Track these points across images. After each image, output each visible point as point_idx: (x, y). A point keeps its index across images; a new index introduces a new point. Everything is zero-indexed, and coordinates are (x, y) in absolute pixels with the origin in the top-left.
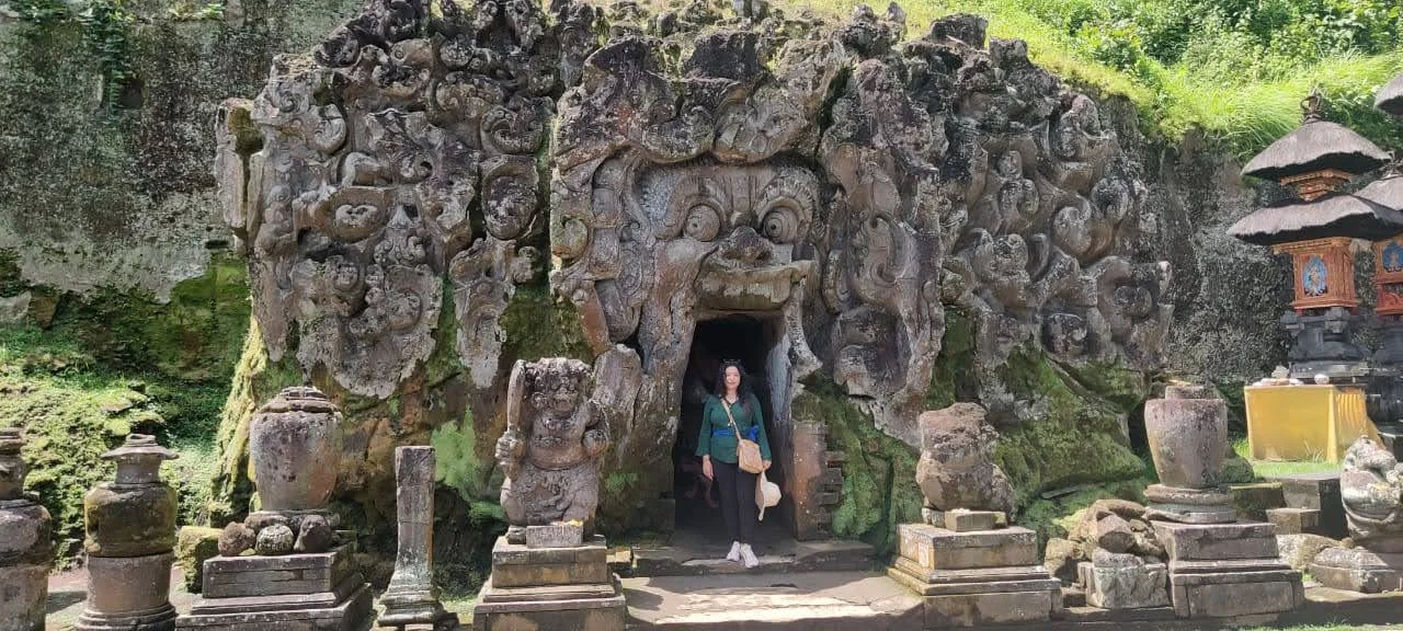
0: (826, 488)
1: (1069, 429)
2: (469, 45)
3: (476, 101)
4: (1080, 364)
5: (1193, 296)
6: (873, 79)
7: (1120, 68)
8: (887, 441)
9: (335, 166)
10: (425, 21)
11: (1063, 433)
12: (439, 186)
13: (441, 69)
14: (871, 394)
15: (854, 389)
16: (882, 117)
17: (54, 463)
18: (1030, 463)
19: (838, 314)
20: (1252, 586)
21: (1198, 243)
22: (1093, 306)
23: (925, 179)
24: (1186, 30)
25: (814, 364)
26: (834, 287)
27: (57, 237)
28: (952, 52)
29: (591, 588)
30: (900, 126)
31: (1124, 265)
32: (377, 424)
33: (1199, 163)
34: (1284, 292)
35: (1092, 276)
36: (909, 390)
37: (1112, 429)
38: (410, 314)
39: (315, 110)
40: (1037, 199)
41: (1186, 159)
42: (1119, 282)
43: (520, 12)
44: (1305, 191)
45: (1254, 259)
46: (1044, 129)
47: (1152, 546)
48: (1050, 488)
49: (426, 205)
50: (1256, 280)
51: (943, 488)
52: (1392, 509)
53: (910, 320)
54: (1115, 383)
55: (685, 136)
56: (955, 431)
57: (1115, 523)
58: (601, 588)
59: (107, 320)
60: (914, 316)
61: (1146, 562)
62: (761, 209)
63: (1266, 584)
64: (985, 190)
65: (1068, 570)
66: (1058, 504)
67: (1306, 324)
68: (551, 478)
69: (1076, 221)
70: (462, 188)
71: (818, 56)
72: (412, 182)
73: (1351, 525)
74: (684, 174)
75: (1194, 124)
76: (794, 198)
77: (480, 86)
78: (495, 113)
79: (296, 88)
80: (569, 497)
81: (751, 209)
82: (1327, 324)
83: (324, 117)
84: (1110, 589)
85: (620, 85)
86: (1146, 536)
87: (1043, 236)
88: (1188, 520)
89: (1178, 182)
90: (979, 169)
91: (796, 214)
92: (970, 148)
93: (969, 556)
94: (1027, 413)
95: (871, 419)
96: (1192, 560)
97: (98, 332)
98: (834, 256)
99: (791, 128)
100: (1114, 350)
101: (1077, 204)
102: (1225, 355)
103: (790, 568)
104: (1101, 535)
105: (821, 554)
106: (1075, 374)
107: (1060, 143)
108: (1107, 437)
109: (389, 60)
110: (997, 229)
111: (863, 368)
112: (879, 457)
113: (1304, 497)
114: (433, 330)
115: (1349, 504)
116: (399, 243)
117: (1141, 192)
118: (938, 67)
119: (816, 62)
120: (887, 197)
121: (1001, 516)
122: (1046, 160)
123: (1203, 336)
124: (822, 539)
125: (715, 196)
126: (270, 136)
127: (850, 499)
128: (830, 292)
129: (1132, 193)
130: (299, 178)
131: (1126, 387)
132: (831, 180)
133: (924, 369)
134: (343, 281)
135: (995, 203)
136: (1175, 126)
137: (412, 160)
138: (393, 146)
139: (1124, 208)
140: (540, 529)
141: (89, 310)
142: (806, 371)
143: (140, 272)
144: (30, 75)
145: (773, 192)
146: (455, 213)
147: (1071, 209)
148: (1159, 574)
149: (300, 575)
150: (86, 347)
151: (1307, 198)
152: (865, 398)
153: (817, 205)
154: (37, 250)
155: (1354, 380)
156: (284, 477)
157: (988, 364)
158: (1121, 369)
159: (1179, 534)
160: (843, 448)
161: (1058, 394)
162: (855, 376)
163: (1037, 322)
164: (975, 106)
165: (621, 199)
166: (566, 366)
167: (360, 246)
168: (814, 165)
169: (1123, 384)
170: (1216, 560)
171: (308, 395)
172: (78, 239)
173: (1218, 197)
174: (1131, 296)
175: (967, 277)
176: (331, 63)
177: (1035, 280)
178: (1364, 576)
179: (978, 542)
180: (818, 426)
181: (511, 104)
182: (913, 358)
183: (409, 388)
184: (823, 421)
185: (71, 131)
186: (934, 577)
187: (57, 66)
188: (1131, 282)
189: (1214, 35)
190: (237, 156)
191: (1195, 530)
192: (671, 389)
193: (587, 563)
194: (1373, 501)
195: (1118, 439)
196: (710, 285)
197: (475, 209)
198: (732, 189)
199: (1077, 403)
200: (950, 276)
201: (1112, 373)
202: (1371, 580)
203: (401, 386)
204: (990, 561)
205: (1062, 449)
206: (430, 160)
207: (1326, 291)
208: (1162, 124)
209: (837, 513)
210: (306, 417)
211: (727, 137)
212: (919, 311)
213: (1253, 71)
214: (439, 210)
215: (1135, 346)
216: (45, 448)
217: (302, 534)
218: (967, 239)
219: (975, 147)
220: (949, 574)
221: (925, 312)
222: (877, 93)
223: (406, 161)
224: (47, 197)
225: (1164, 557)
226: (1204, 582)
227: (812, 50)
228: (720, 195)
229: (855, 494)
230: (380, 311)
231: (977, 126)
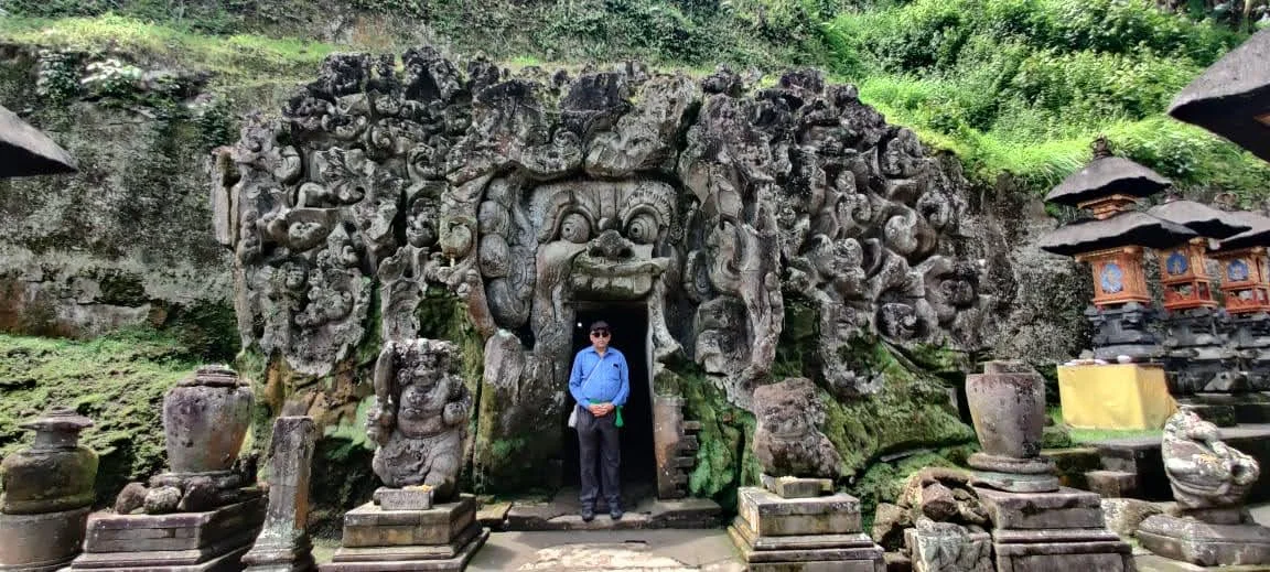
0: (684, 453)
1: (903, 401)
2: (399, 97)
3: (402, 140)
4: (910, 346)
5: (1012, 299)
6: (718, 109)
7: (946, 132)
8: (738, 412)
9: (292, 193)
10: (365, 80)
11: (898, 404)
12: (369, 205)
13: (375, 116)
14: (725, 371)
15: (710, 367)
16: (727, 139)
17: (131, 426)
18: (869, 431)
19: (698, 304)
20: (1081, 558)
21: (1013, 259)
22: (921, 297)
23: (764, 187)
24: (996, 109)
25: (671, 345)
26: (693, 281)
27: (170, 265)
28: (795, 95)
29: (432, 550)
30: (743, 145)
31: (948, 263)
32: (315, 397)
33: (1011, 200)
34: (1085, 294)
35: (919, 272)
36: (755, 368)
37: (942, 401)
38: (342, 307)
39: (277, 149)
40: (869, 209)
41: (1001, 198)
42: (944, 276)
43: (440, 72)
44: (1100, 213)
45: (1059, 270)
46: (873, 153)
47: (975, 515)
48: (887, 452)
49: (358, 222)
50: (1061, 286)
51: (774, 456)
52: (1223, 481)
53: (754, 307)
54: (943, 362)
55: (554, 155)
56: (784, 404)
57: (939, 492)
58: (441, 550)
59: (202, 323)
60: (757, 303)
61: (971, 531)
62: (625, 215)
63: (1095, 556)
64: (824, 203)
65: (894, 538)
66: (895, 466)
67: (1107, 316)
68: (414, 444)
69: (904, 226)
70: (387, 207)
71: (671, 90)
72: (350, 202)
73: (1177, 495)
74: (558, 189)
75: (1005, 170)
76: (653, 205)
77: (406, 128)
78: (416, 150)
79: (262, 134)
80: (428, 463)
81: (616, 215)
82: (1125, 316)
83: (283, 156)
84: (935, 557)
85: (502, 116)
86: (969, 506)
87: (876, 240)
88: (1010, 488)
89: (996, 214)
90: (819, 186)
91: (655, 219)
92: (810, 169)
93: (793, 524)
94: (864, 388)
95: (724, 393)
96: (1016, 529)
97: (195, 330)
98: (692, 255)
99: (648, 149)
100: (944, 334)
101: (904, 213)
102: (1039, 344)
103: (645, 526)
104: (925, 503)
105: (673, 513)
106: (907, 353)
107: (887, 165)
108: (938, 408)
109: (336, 111)
110: (836, 233)
111: (717, 350)
112: (732, 426)
113: (1120, 461)
114: (363, 320)
115: (1174, 474)
116: (337, 251)
117: (960, 204)
118: (783, 107)
119: (668, 93)
120: (733, 204)
121: (828, 483)
122: (876, 177)
123: (1022, 329)
124: (679, 498)
125: (584, 205)
126: (244, 171)
127: (705, 463)
128: (689, 285)
129: (951, 204)
130: (266, 201)
131: (953, 364)
132: (688, 193)
133: (766, 349)
134: (291, 282)
135: (833, 215)
136: (992, 173)
137: (349, 187)
138: (334, 176)
139: (944, 214)
140: (392, 493)
141: (190, 317)
142: (664, 352)
143: (227, 289)
144: (161, 157)
145: (634, 201)
146: (381, 226)
147: (899, 217)
148: (983, 544)
149: (172, 534)
150: (187, 341)
151: (1101, 217)
152: (720, 375)
153: (674, 211)
154: (156, 275)
155: (1152, 360)
156: (183, 443)
157: (831, 346)
158: (948, 350)
159: (1002, 504)
160: (699, 418)
161: (894, 371)
162: (710, 355)
163: (871, 311)
164: (814, 137)
165: (510, 211)
166: (427, 346)
167: (307, 255)
168: (674, 180)
169: (950, 363)
170: (1040, 529)
171: (215, 372)
172: (186, 266)
173: (1027, 224)
174: (953, 288)
175: (811, 275)
176: (293, 115)
177: (870, 276)
178: (1198, 548)
179: (802, 510)
180: (675, 399)
181: (430, 141)
182: (757, 339)
183: (342, 368)
184: (681, 394)
185: (185, 193)
186: (759, 544)
187: (180, 150)
188: (954, 276)
189: (1017, 112)
190: (224, 189)
191: (1018, 501)
192: (557, 368)
193: (430, 525)
194: (1202, 472)
195: (949, 410)
196: (580, 280)
197: (399, 224)
198: (598, 199)
199: (911, 379)
200: (796, 273)
201: (939, 354)
202: (1207, 553)
203: (336, 366)
204: (814, 529)
205: (898, 419)
206: (363, 186)
207: (1121, 290)
208: (981, 172)
209: (691, 475)
210: (205, 391)
211: (593, 157)
212: (761, 298)
213: (1049, 134)
214: (367, 224)
215: (960, 330)
216: (129, 415)
217: (187, 495)
218: (810, 243)
219: (814, 169)
220: (773, 542)
221: (766, 299)
222: (722, 119)
223: (344, 187)
224: (166, 238)
225: (988, 525)
226: (1029, 553)
227: (665, 86)
228: (589, 204)
229: (708, 457)
230: (318, 305)
231: (816, 152)
